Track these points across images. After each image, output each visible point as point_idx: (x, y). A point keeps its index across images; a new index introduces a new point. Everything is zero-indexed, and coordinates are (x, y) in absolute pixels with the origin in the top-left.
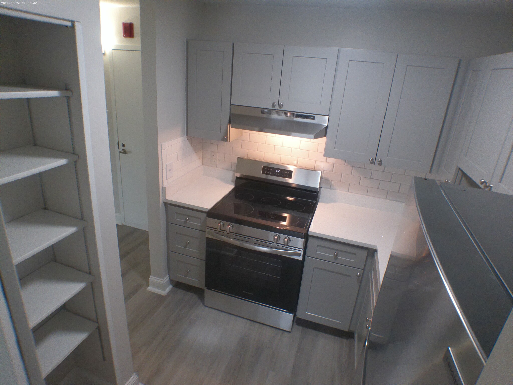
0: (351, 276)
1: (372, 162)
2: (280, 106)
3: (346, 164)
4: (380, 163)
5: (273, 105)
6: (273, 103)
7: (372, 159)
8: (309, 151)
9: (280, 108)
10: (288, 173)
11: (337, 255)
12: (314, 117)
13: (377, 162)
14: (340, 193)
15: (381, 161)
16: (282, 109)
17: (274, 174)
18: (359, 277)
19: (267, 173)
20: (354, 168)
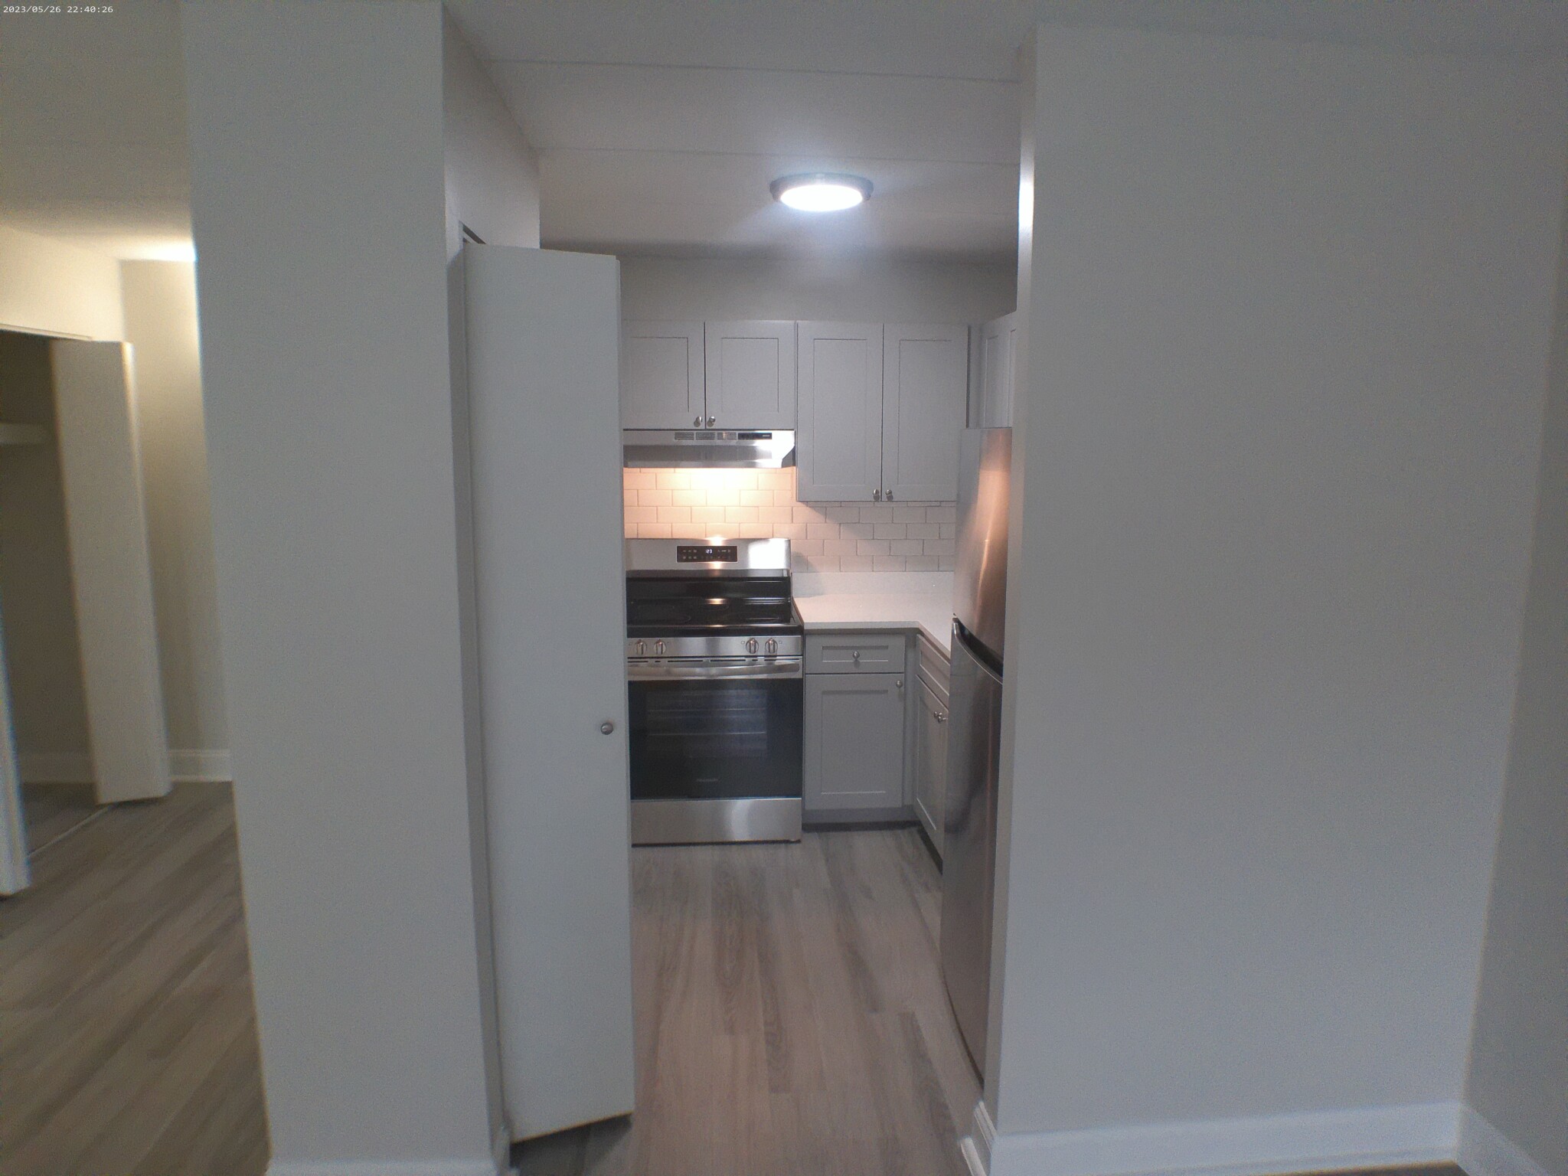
0: (887, 691)
1: (877, 497)
2: (711, 422)
3: (827, 521)
4: (890, 497)
5: (697, 423)
6: (698, 418)
7: (877, 492)
8: (758, 507)
9: (709, 426)
10: (729, 551)
11: (858, 656)
12: (770, 434)
13: (884, 497)
14: (827, 576)
15: (890, 492)
16: (713, 427)
17: (702, 557)
18: (900, 687)
19: (687, 558)
20: (842, 525)
